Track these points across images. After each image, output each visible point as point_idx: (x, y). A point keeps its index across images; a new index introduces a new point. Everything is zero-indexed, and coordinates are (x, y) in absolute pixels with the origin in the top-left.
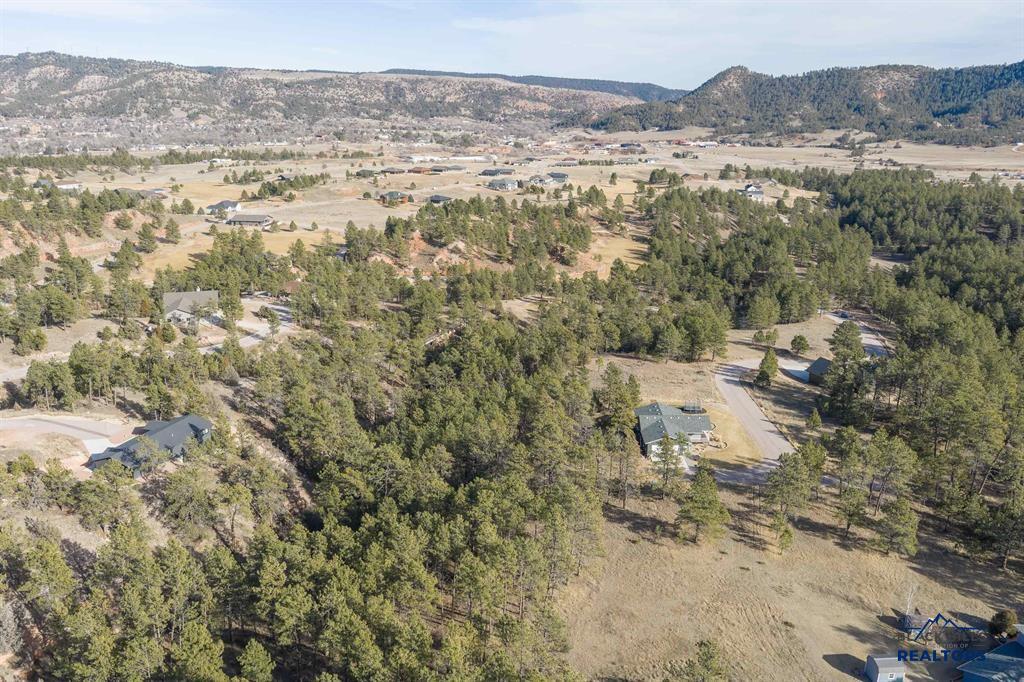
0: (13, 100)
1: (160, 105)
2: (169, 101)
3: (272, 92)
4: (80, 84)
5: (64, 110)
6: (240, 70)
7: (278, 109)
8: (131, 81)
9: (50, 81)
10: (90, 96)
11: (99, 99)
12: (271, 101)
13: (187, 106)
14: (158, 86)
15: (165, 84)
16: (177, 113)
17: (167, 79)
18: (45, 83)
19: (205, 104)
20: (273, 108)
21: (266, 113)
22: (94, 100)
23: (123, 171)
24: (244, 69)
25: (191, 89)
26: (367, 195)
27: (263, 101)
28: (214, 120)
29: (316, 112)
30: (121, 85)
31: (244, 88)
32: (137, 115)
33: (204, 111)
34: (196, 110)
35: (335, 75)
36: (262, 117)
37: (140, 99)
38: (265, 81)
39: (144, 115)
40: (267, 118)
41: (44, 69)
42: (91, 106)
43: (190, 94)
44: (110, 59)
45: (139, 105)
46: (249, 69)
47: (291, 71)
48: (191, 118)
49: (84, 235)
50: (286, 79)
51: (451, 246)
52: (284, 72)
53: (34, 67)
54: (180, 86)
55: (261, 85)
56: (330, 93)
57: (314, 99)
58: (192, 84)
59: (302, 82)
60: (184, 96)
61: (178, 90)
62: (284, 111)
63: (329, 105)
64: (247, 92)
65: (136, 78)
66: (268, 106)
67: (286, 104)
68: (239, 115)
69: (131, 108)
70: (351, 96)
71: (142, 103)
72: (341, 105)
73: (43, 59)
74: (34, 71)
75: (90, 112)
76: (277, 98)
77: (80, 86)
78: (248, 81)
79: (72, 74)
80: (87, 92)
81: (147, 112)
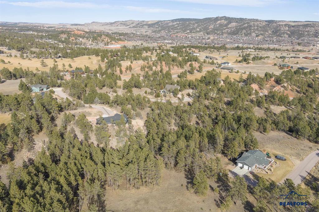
0: (211, 30)
1: (249, 32)
2: (252, 31)
3: (287, 28)
4: (229, 25)
5: (223, 33)
6: (279, 21)
7: (287, 34)
8: (243, 25)
9: (222, 25)
10: (230, 29)
11: (233, 30)
12: (285, 31)
13: (257, 32)
14: (251, 26)
15: (253, 26)
16: (254, 34)
17: (254, 24)
18: (221, 25)
19: (263, 32)
20: (285, 34)
21: (282, 35)
22: (231, 30)
23: (218, 51)
24: (280, 21)
25: (260, 27)
26: (275, 65)
27: (283, 31)
28: (263, 37)
29: (300, 35)
30: (240, 26)
31: (278, 27)
32: (241, 35)
33: (262, 34)
34: (260, 34)
35: (312, 23)
36: (281, 37)
37: (244, 30)
38: (285, 25)
39: (243, 35)
40: (282, 37)
41: (221, 21)
42: (230, 32)
43: (260, 29)
44: (240, 18)
45: (243, 32)
46: (282, 21)
47: (297, 21)
48: (257, 36)
49: (180, 67)
50: (293, 24)
51: (282, 85)
52: (295, 22)
53: (219, 21)
54: (257, 26)
55: (284, 26)
56: (308, 29)
57: (301, 31)
58: (261, 26)
59: (299, 25)
60: (257, 30)
61: (256, 27)
62: (289, 35)
63: (306, 33)
64: (278, 28)
65: (245, 24)
66: (284, 33)
67: (291, 32)
68: (272, 36)
69: (240, 33)
70: (316, 30)
71: (244, 31)
72: (311, 33)
73: (222, 18)
74: (219, 22)
75: (229, 34)
76: (288, 30)
77: (229, 26)
78: (280, 25)
79: (228, 22)
80: (230, 28)
81: (244, 34)
